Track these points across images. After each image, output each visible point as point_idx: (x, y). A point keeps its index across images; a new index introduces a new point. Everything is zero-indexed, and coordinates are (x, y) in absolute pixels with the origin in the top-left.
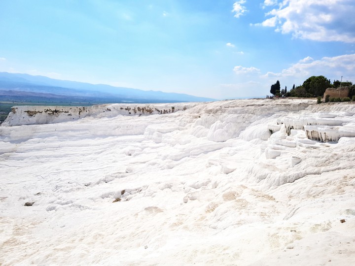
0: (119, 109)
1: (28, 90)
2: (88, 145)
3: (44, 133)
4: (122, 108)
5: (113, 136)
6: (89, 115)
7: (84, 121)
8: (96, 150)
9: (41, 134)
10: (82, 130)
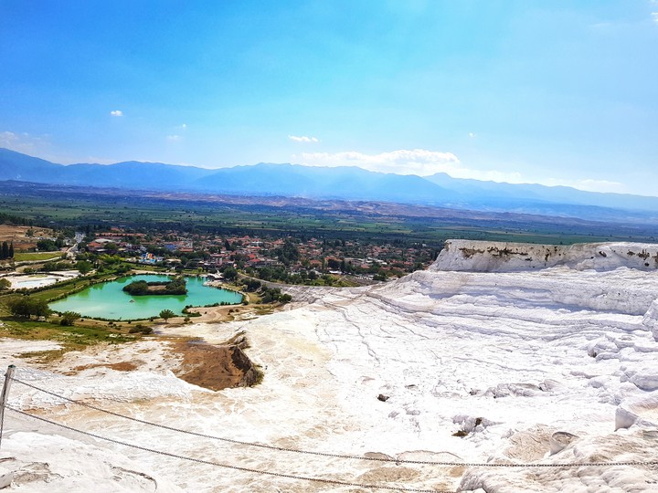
0: (625, 254)
1: (537, 212)
2: (540, 321)
3: (477, 288)
4: (631, 253)
5: (590, 309)
6: (562, 263)
7: (550, 273)
8: (548, 332)
9: (472, 288)
10: (539, 290)
